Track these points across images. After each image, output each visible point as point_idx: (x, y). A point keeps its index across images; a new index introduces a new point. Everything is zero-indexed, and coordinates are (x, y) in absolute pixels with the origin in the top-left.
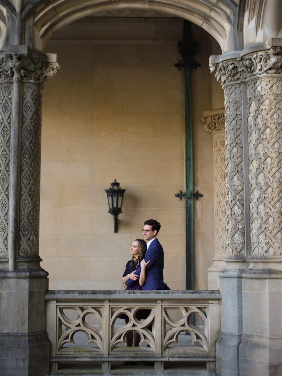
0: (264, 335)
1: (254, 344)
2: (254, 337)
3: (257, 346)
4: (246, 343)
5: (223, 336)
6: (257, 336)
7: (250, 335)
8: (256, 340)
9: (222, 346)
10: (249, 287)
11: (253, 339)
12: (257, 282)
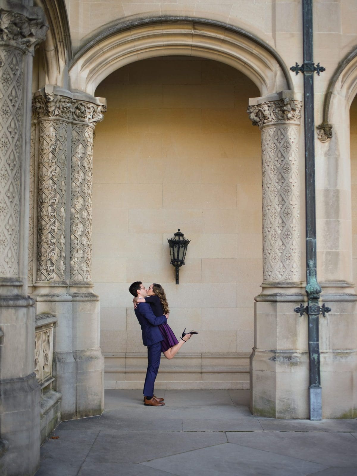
0: (93, 349)
1: (88, 357)
2: (86, 352)
3: (91, 358)
4: (81, 358)
5: (59, 356)
6: (88, 350)
7: (83, 350)
8: (88, 354)
9: (62, 364)
10: (82, 309)
11: (85, 354)
12: (89, 304)
